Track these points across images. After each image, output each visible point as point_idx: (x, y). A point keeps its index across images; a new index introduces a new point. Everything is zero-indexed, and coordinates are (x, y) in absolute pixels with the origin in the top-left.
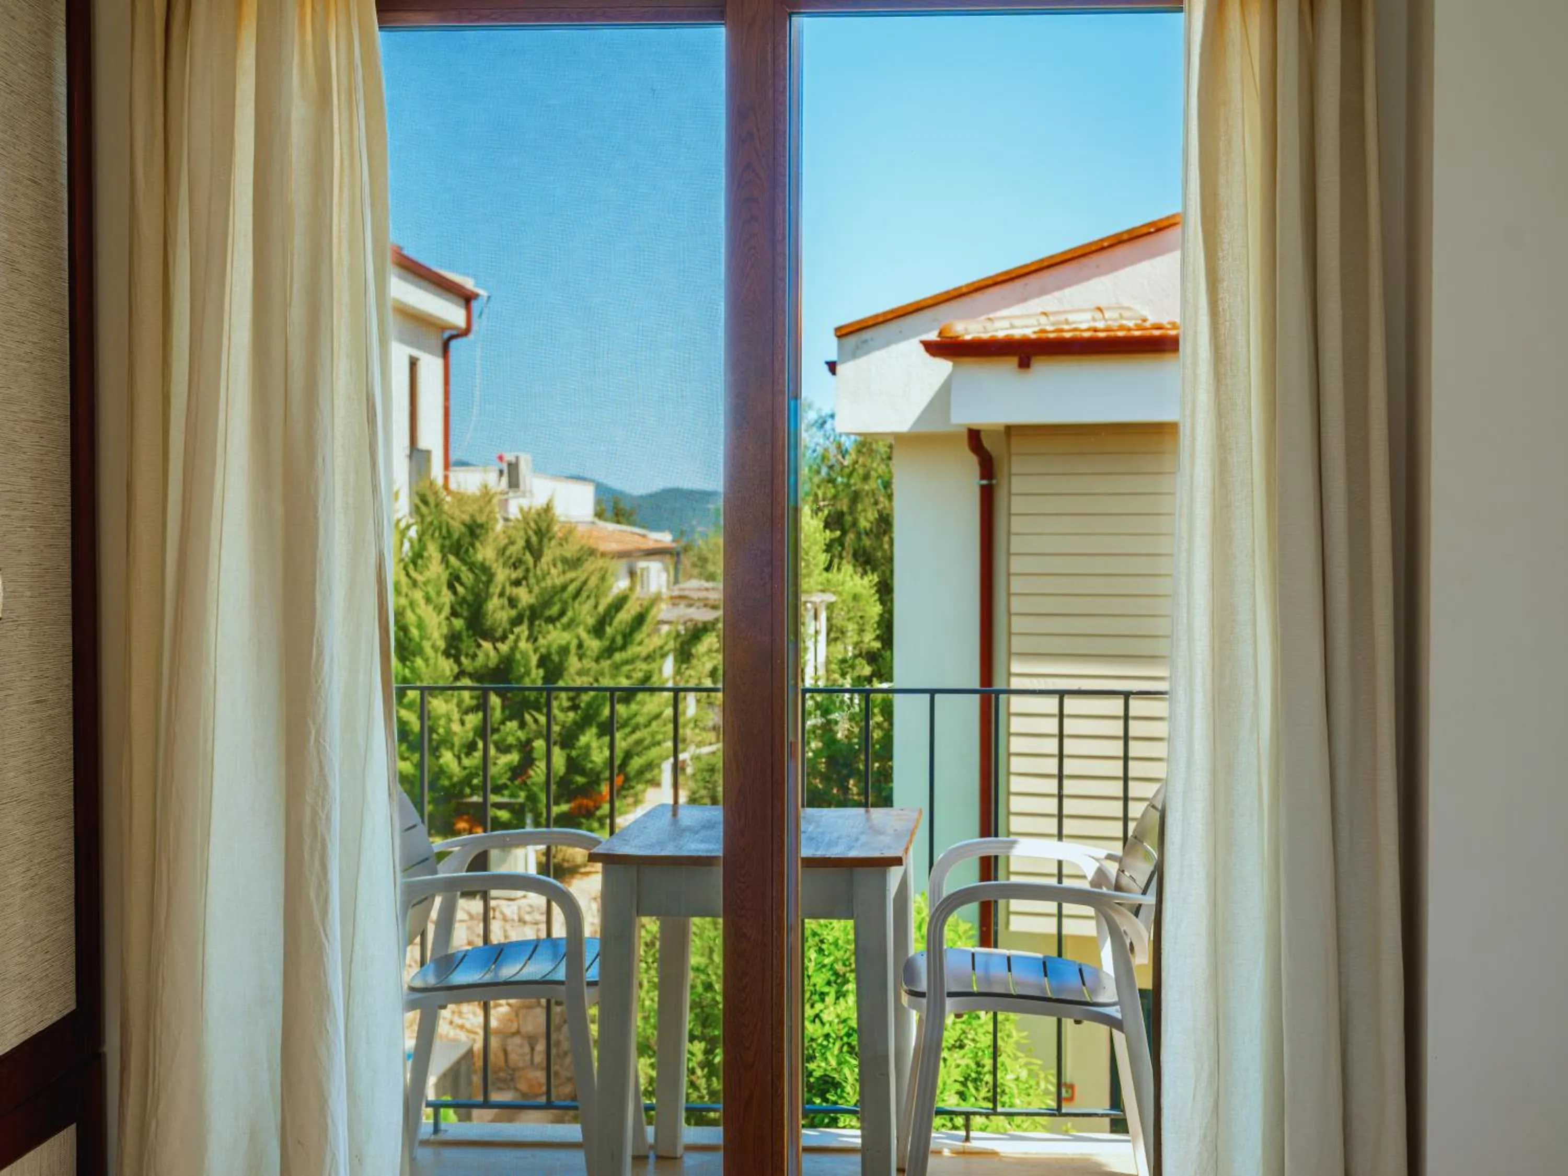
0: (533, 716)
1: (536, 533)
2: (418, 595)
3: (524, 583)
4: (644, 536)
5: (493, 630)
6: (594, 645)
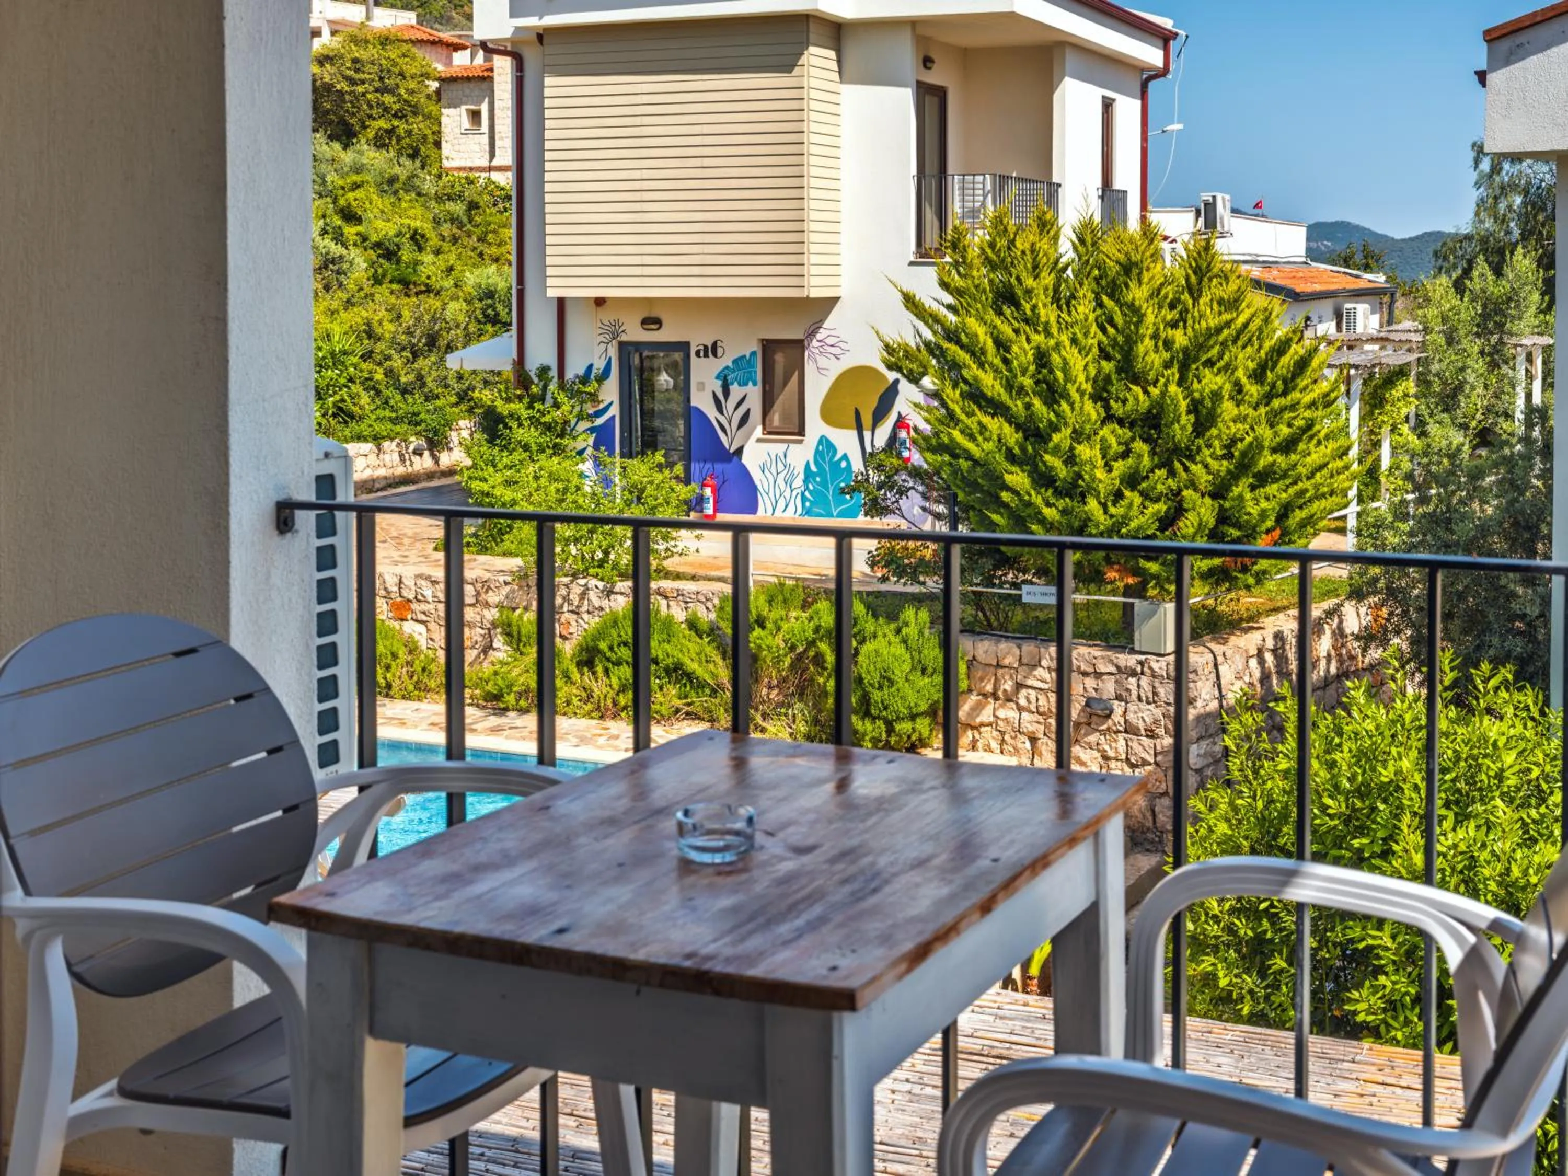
0: (1183, 464)
1: (1195, 273)
2: (1065, 338)
3: (1181, 324)
4: (1357, 277)
5: (1145, 373)
6: (1253, 390)
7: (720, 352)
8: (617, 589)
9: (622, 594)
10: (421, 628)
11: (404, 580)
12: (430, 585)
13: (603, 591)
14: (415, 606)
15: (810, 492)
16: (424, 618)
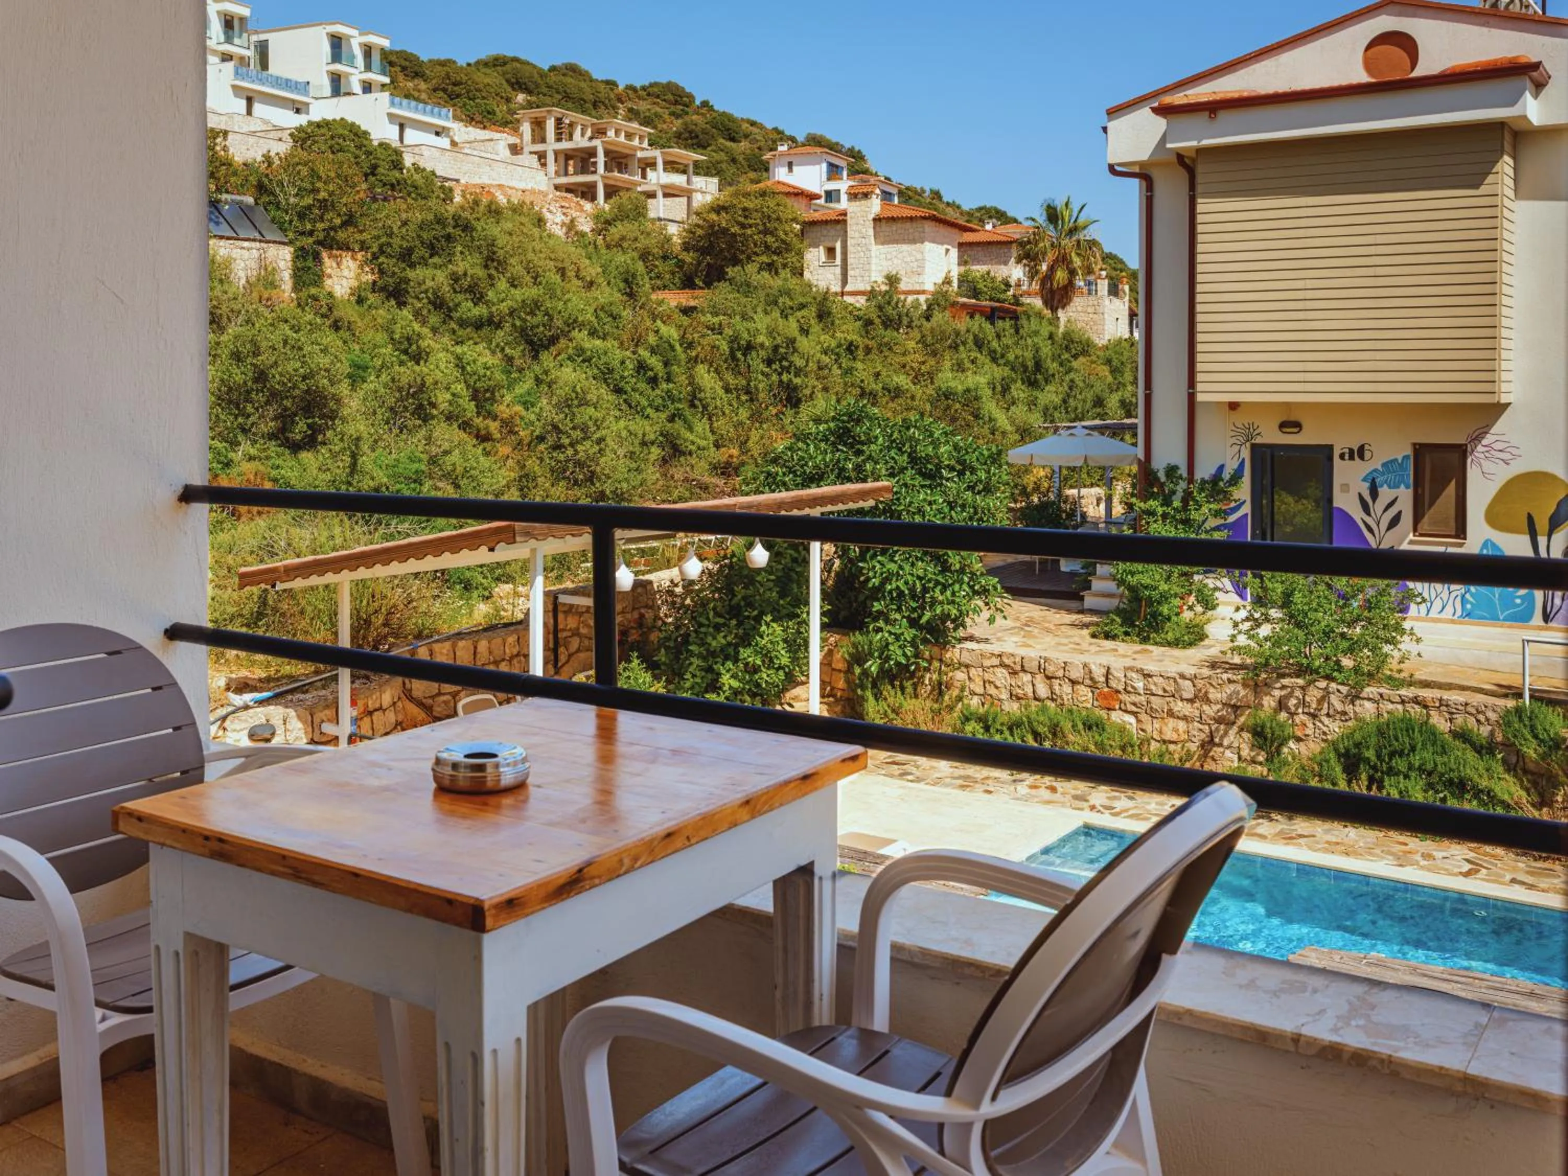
7: (1367, 455)
8: (1364, 695)
9: (1369, 699)
10: (1131, 719)
11: (1112, 671)
12: (1141, 677)
13: (1346, 697)
14: (1124, 697)
15: (1472, 595)
16: (1134, 709)
